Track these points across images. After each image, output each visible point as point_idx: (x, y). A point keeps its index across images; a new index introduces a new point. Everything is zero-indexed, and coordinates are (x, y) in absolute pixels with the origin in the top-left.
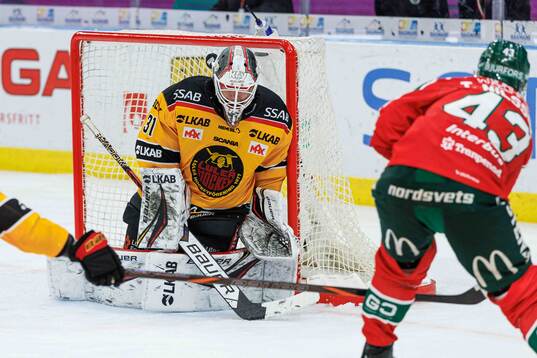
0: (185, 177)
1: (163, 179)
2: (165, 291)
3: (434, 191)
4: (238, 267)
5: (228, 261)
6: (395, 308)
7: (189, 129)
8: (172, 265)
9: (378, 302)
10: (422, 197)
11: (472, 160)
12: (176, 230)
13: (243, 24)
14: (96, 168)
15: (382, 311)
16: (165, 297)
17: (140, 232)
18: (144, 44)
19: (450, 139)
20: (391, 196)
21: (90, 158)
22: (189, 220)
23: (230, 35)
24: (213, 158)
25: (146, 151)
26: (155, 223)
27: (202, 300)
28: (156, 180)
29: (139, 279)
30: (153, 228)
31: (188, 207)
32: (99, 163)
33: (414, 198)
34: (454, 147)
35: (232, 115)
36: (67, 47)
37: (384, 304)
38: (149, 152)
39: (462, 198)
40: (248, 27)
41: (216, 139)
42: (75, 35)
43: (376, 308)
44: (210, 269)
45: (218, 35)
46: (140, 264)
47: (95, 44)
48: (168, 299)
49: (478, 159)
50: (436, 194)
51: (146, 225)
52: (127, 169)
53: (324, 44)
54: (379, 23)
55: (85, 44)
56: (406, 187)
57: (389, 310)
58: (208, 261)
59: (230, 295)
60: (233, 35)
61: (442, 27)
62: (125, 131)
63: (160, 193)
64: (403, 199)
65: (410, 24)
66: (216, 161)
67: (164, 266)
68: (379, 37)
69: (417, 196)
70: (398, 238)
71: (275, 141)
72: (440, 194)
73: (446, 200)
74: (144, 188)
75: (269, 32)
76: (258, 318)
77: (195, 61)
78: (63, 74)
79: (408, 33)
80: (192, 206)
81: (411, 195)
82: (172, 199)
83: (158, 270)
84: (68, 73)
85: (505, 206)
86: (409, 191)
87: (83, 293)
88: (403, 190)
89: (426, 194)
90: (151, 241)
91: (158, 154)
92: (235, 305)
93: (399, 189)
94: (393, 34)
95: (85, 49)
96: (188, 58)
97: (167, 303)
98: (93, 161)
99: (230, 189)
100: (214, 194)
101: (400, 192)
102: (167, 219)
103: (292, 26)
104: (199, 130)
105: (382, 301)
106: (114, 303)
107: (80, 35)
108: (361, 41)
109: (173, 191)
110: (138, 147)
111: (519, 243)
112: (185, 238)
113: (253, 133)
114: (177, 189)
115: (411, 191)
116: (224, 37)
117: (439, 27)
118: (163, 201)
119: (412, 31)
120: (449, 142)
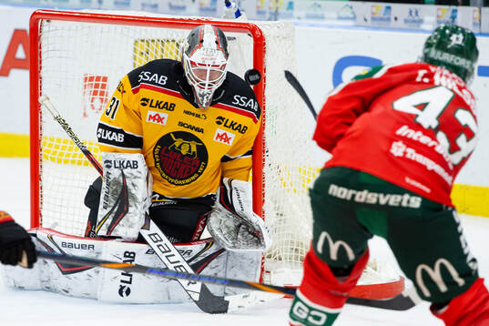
0: (147, 163)
1: (125, 164)
2: (122, 281)
3: (379, 192)
4: (199, 259)
5: (189, 252)
6: (324, 318)
7: (153, 112)
8: (130, 256)
9: (307, 310)
10: (366, 199)
11: (424, 167)
12: (137, 218)
13: (209, 6)
14: (55, 153)
15: (310, 319)
16: (122, 288)
17: (99, 219)
18: (108, 25)
19: (400, 143)
20: (331, 196)
21: (48, 142)
22: (150, 208)
23: (196, 18)
24: (177, 144)
25: (108, 134)
26: (116, 210)
27: (162, 291)
28: (118, 165)
29: (96, 268)
30: (113, 215)
31: (150, 194)
32: (57, 147)
33: (357, 199)
34: (405, 153)
35: (202, 96)
36: (26, 26)
37: (313, 313)
38: (111, 135)
39: (408, 202)
40: (214, 10)
41: (181, 124)
42: (35, 13)
43: (304, 316)
44: (172, 259)
45: (184, 17)
46: (98, 253)
47: (55, 23)
48: (124, 290)
49: (431, 165)
50: (381, 196)
51: (106, 212)
52: (87, 153)
53: (294, 29)
54: (351, 8)
55: (45, 22)
56: (349, 187)
57: (318, 318)
58: (170, 251)
59: (192, 287)
60: (200, 18)
61: (417, 13)
62: (85, 115)
63: (121, 178)
64: (344, 201)
65: (384, 9)
66: (180, 147)
67: (122, 256)
68: (350, 23)
69: (361, 197)
70: (334, 242)
71: (242, 129)
72: (385, 195)
73: (391, 203)
74: (104, 173)
75: (238, 14)
76: (220, 312)
77: (160, 44)
78: (21, 53)
79: (381, 19)
80: (154, 193)
81: (353, 196)
82: (133, 185)
83: (115, 260)
84: (26, 53)
85: (451, 212)
86: (351, 192)
87: (39, 282)
88: (345, 190)
89: (370, 195)
90: (110, 229)
91: (120, 138)
92: (196, 297)
93: (341, 189)
94: (366, 20)
95: (45, 29)
96: (153, 41)
97: (124, 294)
98: (50, 145)
99: (193, 178)
100: (176, 181)
101: (342, 193)
102: (128, 206)
103: (261, 10)
104: (164, 114)
105: (311, 309)
106: (71, 293)
107: (39, 14)
108: (331, 27)
109: (135, 177)
110: (100, 130)
111: (466, 252)
112: (146, 227)
113: (220, 120)
114: (139, 175)
115: (354, 192)
116: (190, 20)
117: (414, 14)
118: (125, 187)
119: (386, 17)
120: (399, 147)
